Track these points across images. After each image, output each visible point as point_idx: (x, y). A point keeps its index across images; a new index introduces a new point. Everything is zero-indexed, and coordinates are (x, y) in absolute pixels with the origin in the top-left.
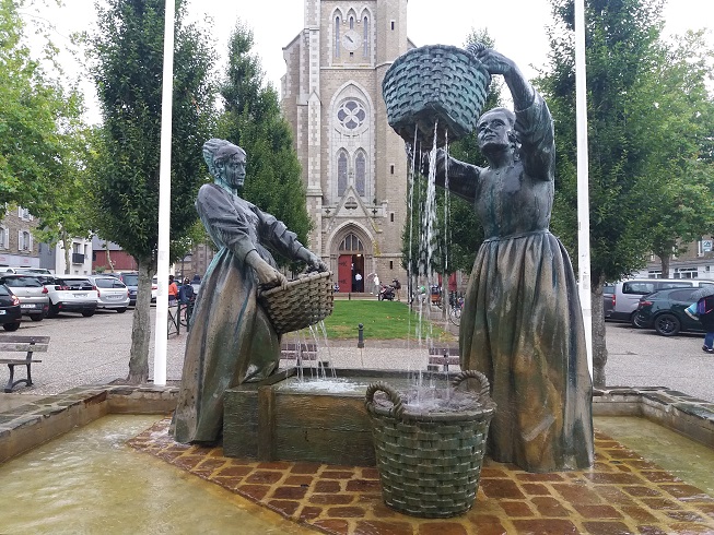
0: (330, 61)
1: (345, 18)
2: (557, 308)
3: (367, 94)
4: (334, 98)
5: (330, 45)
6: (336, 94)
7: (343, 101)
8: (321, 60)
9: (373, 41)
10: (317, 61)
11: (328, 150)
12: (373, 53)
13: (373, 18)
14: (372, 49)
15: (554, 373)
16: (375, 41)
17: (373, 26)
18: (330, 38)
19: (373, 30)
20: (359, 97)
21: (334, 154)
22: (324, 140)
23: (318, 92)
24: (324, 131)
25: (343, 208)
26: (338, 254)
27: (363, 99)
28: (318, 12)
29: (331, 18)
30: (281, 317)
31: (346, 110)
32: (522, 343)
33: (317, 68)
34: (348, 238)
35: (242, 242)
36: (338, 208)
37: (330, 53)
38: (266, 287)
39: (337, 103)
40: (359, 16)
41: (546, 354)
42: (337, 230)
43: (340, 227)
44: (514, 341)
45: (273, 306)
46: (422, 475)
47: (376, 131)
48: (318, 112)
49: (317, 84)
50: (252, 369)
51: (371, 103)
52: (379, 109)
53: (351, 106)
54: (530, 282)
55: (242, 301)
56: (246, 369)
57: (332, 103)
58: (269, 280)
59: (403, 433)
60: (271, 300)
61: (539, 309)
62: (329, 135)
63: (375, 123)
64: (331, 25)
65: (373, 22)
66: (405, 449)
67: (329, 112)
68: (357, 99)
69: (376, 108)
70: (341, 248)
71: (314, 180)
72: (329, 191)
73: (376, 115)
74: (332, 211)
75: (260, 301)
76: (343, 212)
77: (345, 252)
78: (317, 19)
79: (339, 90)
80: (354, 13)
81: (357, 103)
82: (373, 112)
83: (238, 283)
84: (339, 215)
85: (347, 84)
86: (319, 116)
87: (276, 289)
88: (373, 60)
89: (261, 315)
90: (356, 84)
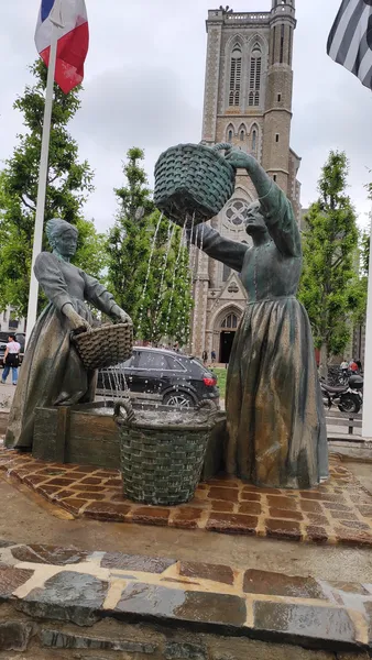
1: (237, 132)
2: (291, 359)
9: (259, 151)
13: (260, 131)
15: (284, 410)
16: (262, 151)
17: (260, 138)
19: (260, 142)
20: (246, 198)
25: (226, 291)
26: (220, 330)
27: (248, 200)
28: (214, 126)
29: (225, 132)
30: (87, 357)
31: (233, 209)
32: (261, 384)
34: (229, 317)
35: (61, 297)
36: (222, 291)
38: (77, 331)
41: (279, 394)
42: (220, 310)
43: (223, 307)
44: (257, 382)
45: (82, 348)
46: (144, 470)
50: (64, 395)
53: (238, 206)
54: (272, 337)
55: (59, 343)
56: (59, 393)
58: (77, 326)
59: (134, 438)
60: (80, 343)
61: (277, 358)
64: (224, 138)
65: (261, 135)
66: (134, 450)
68: (243, 200)
70: (223, 325)
71: (203, 267)
72: (215, 276)
74: (217, 293)
75: (72, 343)
76: (226, 295)
77: (225, 329)
78: (213, 133)
80: (245, 127)
81: (243, 203)
83: (57, 328)
84: (223, 297)
87: (82, 334)
89: (73, 353)
90: (243, 187)
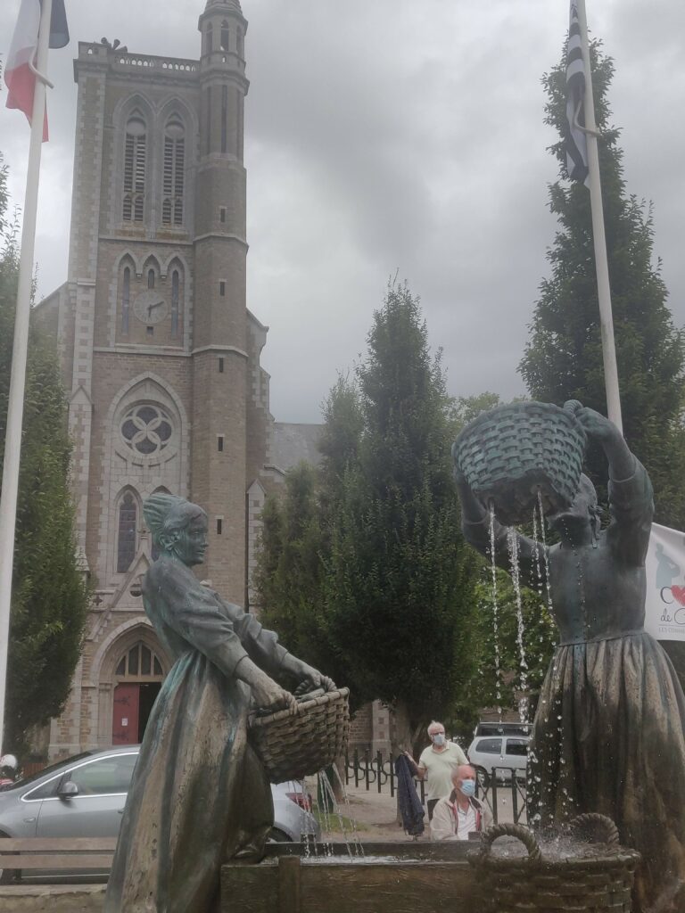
0: (111, 337)
1: (139, 271)
2: (671, 731)
3: (175, 396)
4: (116, 400)
5: (112, 312)
6: (121, 394)
7: (132, 405)
8: (95, 335)
9: (187, 311)
10: (89, 336)
11: (103, 490)
12: (187, 330)
13: (188, 273)
14: (186, 323)
15: (676, 820)
16: (192, 311)
17: (187, 286)
18: (113, 300)
19: (188, 293)
20: (162, 400)
21: (113, 496)
22: (95, 471)
23: (88, 388)
24: (95, 456)
25: (127, 594)
26: (115, 680)
27: (168, 404)
28: (93, 257)
29: (115, 269)
31: (136, 420)
32: (630, 780)
33: (88, 349)
34: (134, 652)
35: (231, 645)
37: (112, 326)
39: (121, 408)
40: (164, 269)
41: (664, 795)
42: (113, 635)
43: (120, 630)
45: (271, 741)
47: (191, 459)
48: (87, 422)
49: (88, 376)
51: (183, 411)
52: (197, 422)
53: (147, 414)
54: (635, 697)
57: (112, 408)
58: (273, 700)
60: (270, 731)
61: (648, 733)
62: (104, 463)
63: (191, 446)
64: (115, 281)
65: (188, 280)
67: (106, 423)
68: (157, 404)
69: (191, 421)
70: (120, 670)
72: (101, 562)
73: (191, 433)
74: (106, 599)
75: (251, 734)
76: (127, 602)
77: (128, 678)
78: (92, 269)
79: (126, 388)
80: (156, 263)
81: (158, 411)
82: (186, 426)
83: (219, 706)
84: (120, 607)
85: (141, 377)
86: (88, 429)
88: (187, 342)
90: (157, 379)
